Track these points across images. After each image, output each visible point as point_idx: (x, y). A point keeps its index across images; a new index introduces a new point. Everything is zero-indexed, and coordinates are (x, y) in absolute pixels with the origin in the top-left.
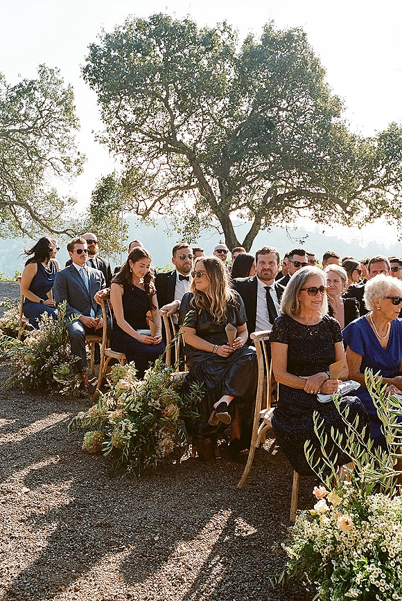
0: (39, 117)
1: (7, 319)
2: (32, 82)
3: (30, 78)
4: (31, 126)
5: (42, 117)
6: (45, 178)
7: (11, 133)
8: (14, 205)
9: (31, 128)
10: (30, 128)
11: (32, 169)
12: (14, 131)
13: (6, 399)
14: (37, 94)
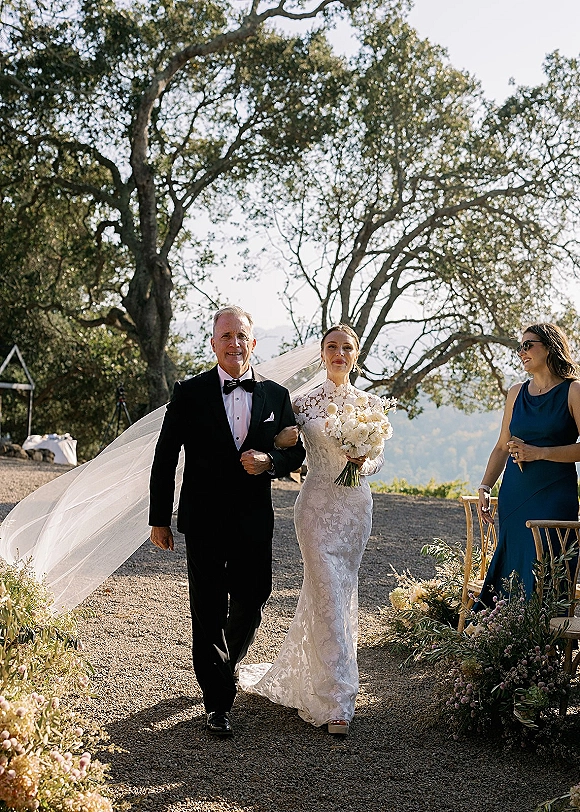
0: (548, 158)
1: (439, 583)
2: (536, 93)
3: (533, 85)
4: (529, 179)
5: (552, 160)
6: (554, 284)
7: (489, 199)
8: (490, 344)
9: (531, 183)
10: (527, 184)
11: (527, 266)
12: (494, 194)
13: (421, 746)
14: (545, 114)
